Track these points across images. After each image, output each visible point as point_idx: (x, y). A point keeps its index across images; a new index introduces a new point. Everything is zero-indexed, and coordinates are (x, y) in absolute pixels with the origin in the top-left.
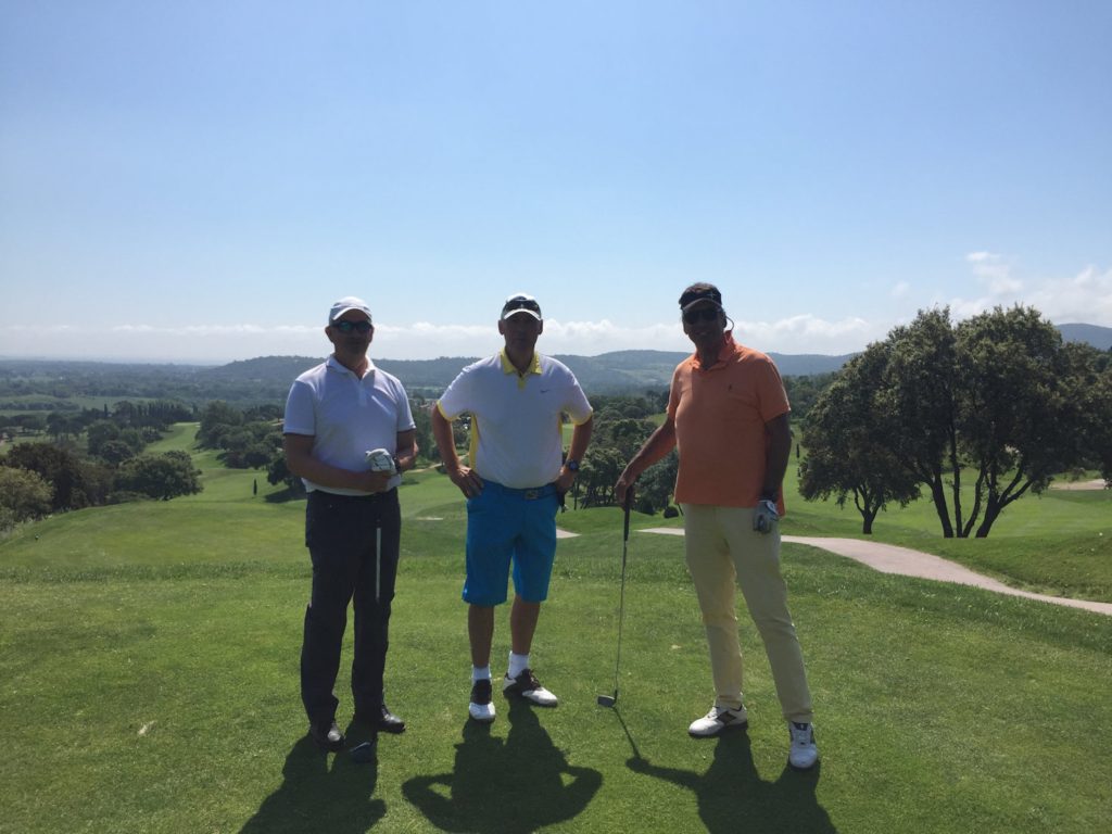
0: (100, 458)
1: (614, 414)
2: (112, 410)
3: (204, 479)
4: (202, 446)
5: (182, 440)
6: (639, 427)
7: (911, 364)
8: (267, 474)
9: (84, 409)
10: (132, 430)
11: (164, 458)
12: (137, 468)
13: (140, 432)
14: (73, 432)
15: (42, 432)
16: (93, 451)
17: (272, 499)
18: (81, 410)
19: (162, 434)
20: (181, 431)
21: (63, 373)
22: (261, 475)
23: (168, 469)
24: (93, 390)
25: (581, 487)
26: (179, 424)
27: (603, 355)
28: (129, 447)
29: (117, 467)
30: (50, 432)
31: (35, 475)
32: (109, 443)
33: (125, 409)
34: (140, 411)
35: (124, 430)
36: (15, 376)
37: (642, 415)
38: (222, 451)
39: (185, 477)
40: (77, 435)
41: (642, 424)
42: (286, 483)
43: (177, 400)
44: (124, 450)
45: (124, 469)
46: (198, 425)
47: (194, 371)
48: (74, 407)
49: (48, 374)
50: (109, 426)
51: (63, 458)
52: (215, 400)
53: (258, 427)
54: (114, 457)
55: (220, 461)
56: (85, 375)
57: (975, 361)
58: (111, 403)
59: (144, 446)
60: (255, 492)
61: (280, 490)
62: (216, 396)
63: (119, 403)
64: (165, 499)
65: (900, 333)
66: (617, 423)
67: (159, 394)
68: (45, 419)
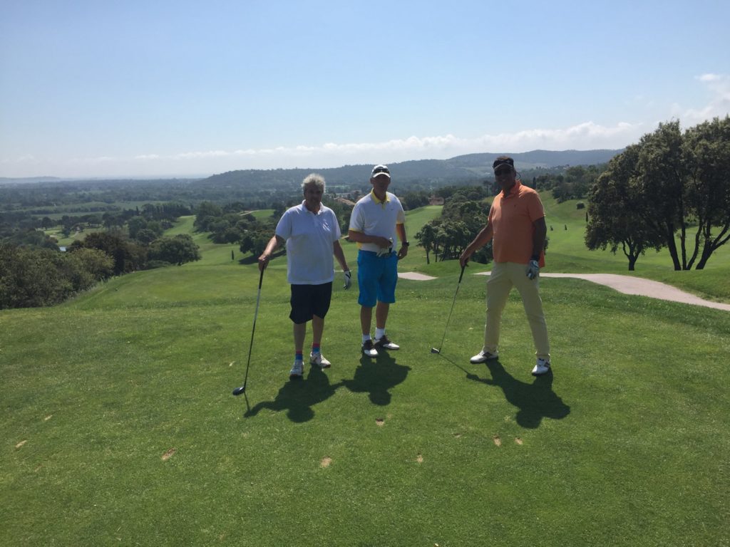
0: (137, 241)
1: (461, 198)
2: (141, 210)
3: (201, 251)
4: (198, 231)
5: (185, 227)
6: (478, 206)
7: (653, 159)
8: (239, 247)
9: (124, 210)
10: (155, 222)
11: (177, 240)
12: (161, 245)
13: (160, 223)
14: (119, 224)
15: (100, 225)
16: (132, 236)
17: (243, 262)
18: (122, 210)
19: (173, 224)
20: (184, 221)
21: (109, 188)
22: (236, 247)
23: (180, 246)
24: (128, 198)
25: (440, 247)
26: (183, 217)
27: (453, 158)
28: (154, 233)
29: (148, 245)
30: (105, 225)
31: (102, 253)
32: (142, 231)
33: (149, 209)
34: (159, 211)
35: (150, 222)
36: (81, 191)
37: (481, 198)
38: (211, 233)
39: (190, 250)
40: (121, 226)
41: (480, 204)
42: (251, 251)
43: (180, 201)
44: (151, 235)
45: (153, 247)
46: (194, 217)
47: (189, 182)
48: (118, 209)
49: (100, 188)
50: (141, 220)
51: (117, 241)
52: (204, 201)
53: (231, 217)
54: (145, 239)
55: (210, 239)
56: (123, 188)
57: (695, 156)
58: (140, 206)
59: (162, 232)
60: (233, 258)
61: (248, 256)
62: (203, 198)
63: (145, 205)
64: (179, 265)
65: (648, 138)
66: (463, 204)
67: (169, 198)
68: (101, 217)
